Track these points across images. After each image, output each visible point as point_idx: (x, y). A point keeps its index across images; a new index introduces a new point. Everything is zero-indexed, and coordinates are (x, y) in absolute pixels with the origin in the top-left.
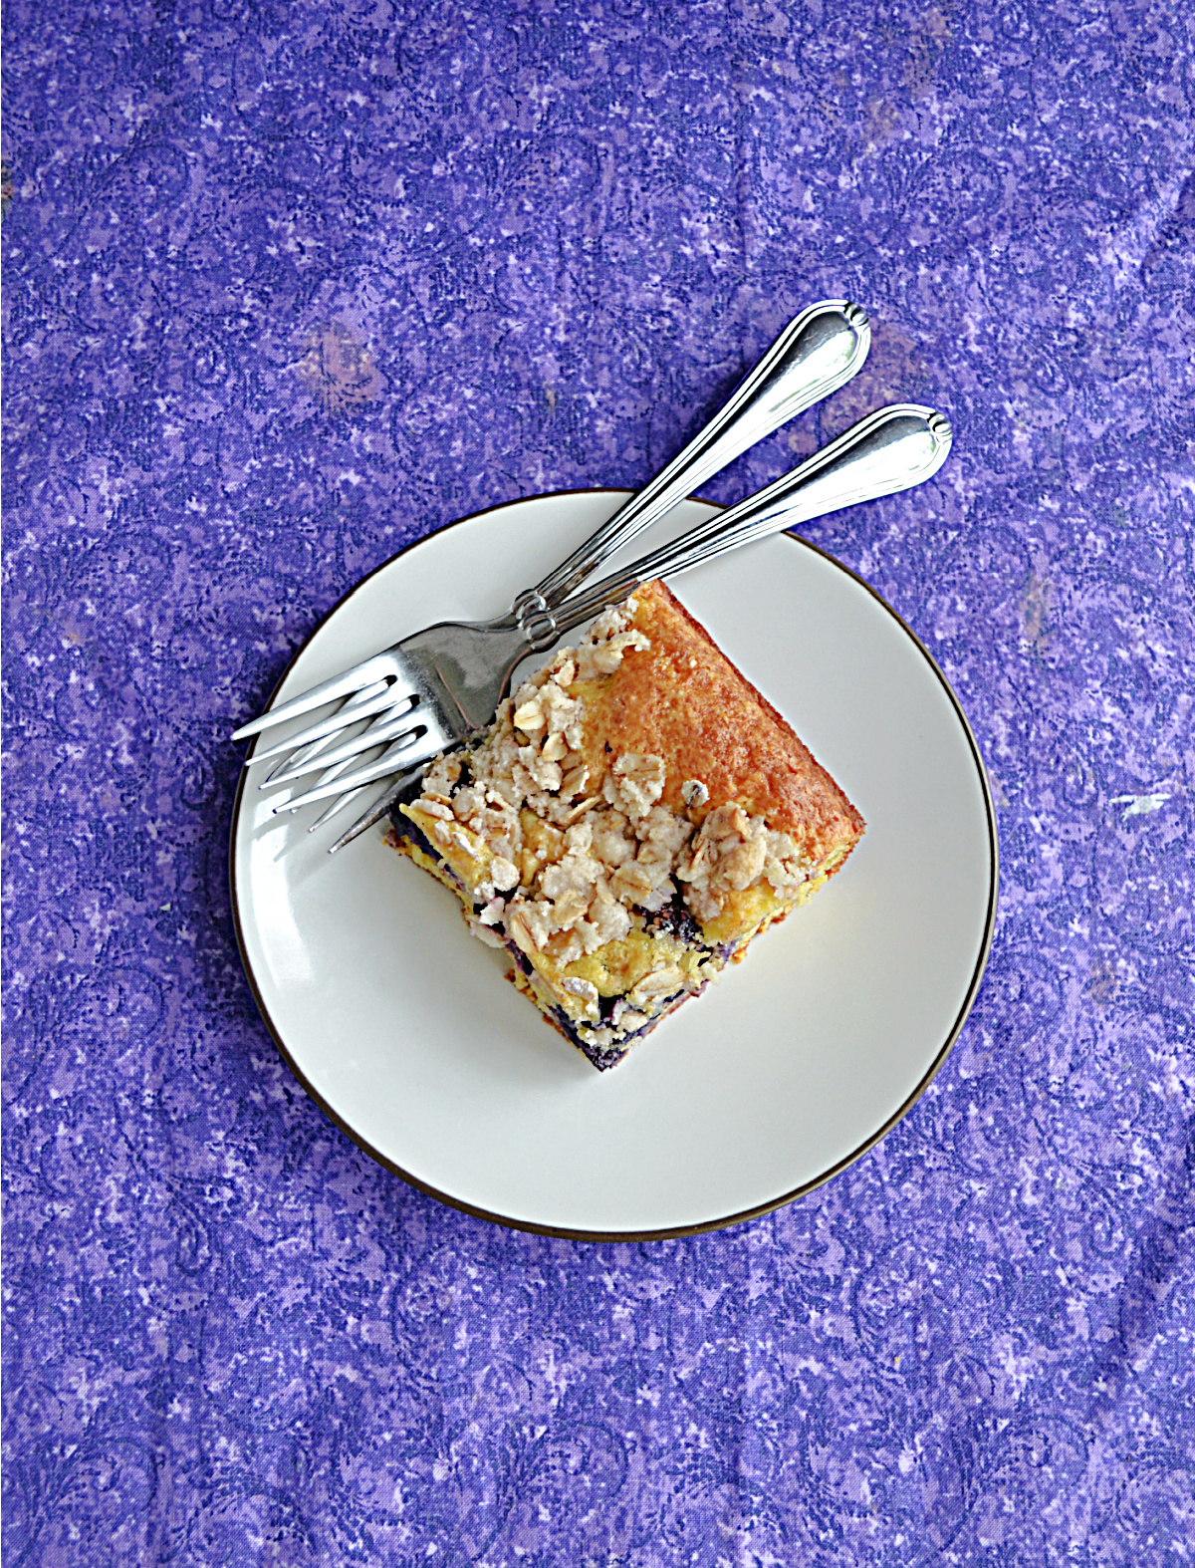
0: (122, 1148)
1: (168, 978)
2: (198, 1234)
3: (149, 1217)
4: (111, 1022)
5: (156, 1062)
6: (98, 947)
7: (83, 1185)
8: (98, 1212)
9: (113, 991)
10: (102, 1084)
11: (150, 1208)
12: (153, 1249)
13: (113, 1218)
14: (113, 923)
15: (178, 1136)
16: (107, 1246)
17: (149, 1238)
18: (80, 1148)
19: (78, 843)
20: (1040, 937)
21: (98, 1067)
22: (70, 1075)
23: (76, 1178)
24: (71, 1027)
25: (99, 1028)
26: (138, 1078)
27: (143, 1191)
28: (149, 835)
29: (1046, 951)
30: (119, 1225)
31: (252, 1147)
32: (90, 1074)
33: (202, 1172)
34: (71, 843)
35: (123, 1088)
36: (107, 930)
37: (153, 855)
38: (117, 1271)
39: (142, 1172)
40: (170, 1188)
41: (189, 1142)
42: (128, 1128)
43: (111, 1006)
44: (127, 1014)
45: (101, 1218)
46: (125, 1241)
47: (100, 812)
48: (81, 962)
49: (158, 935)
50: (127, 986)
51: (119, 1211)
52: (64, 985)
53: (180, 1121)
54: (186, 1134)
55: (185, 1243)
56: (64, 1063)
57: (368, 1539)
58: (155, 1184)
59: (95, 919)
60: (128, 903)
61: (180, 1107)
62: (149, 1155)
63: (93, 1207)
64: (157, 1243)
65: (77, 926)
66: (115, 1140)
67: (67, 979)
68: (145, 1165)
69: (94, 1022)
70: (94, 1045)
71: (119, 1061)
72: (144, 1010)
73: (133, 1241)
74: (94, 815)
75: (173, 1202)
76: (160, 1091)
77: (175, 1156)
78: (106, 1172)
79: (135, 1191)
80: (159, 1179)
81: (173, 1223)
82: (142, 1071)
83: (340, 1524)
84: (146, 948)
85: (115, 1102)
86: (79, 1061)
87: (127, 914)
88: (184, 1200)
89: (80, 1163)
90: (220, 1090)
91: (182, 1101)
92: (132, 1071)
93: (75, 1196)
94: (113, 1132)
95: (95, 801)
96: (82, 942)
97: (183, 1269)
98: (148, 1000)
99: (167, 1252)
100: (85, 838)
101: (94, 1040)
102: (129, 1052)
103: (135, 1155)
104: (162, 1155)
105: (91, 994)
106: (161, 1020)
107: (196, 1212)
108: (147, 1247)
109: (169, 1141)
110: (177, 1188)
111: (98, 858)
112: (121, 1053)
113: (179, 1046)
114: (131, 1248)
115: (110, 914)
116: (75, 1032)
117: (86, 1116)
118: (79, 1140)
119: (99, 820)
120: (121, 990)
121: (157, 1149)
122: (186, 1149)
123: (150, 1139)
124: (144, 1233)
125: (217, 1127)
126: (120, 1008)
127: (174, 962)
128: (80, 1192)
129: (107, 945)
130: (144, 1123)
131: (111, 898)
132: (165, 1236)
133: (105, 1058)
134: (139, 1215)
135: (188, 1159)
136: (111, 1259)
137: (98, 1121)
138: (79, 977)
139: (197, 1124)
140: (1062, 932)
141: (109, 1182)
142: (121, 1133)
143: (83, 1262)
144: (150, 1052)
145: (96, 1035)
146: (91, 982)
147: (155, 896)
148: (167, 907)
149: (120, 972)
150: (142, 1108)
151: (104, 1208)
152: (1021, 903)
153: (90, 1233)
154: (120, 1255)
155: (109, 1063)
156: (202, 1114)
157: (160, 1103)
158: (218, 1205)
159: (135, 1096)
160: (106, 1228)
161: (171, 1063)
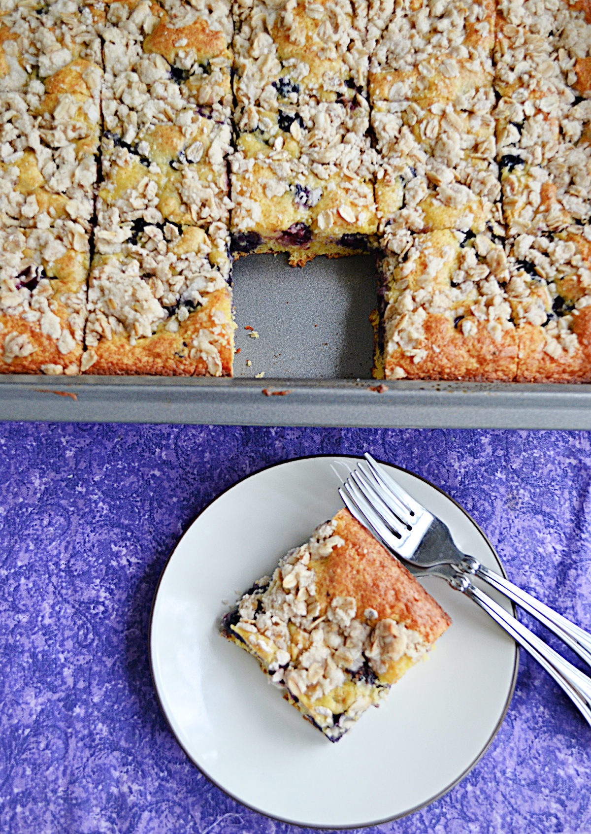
0: (51, 589)
1: (72, 509)
2: (87, 629)
3: (63, 621)
4: (45, 530)
5: (66, 548)
6: (39, 495)
7: (33, 606)
8: (40, 619)
9: (46, 515)
10: (41, 559)
11: (64, 617)
12: (66, 636)
13: (47, 621)
14: (45, 484)
15: (78, 582)
16: (44, 635)
17: (64, 630)
18: (31, 589)
19: (29, 447)
20: (482, 480)
21: (40, 551)
22: (27, 555)
23: (30, 603)
24: (27, 532)
25: (39, 533)
26: (58, 556)
27: (61, 609)
28: (62, 443)
29: (484, 487)
30: (50, 625)
31: (113, 587)
32: (36, 554)
33: (89, 599)
34: (25, 448)
35: (51, 560)
36: (43, 487)
37: (64, 452)
38: (49, 646)
39: (60, 599)
40: (73, 607)
41: (83, 585)
42: (54, 579)
43: (45, 523)
44: (53, 526)
45: (42, 621)
46: (53, 632)
47: (39, 433)
48: (31, 502)
49: (67, 489)
50: (52, 513)
51: (50, 618)
52: (23, 513)
53: (79, 575)
54: (82, 581)
55: (81, 633)
56: (24, 549)
57: (169, 772)
58: (66, 605)
59: (37, 483)
60: (53, 474)
61: (79, 569)
62: (64, 591)
63: (37, 616)
64: (68, 633)
65: (29, 486)
66: (48, 585)
67: (24, 510)
68: (62, 596)
69: (37, 530)
70: (38, 541)
71: (49, 548)
72: (60, 524)
73: (56, 632)
74: (36, 435)
75: (75, 613)
76: (69, 562)
77: (76, 592)
78: (43, 600)
79: (57, 608)
80: (68, 602)
81: (75, 624)
82: (60, 552)
83: (156, 763)
84: (61, 495)
85: (47, 567)
86: (31, 548)
87: (52, 480)
88: (80, 612)
89: (31, 596)
90: (97, 560)
91: (79, 566)
92: (55, 552)
93: (29, 611)
94: (47, 581)
95: (37, 428)
96: (31, 493)
97: (80, 644)
98: (62, 520)
99: (73, 637)
100: (32, 445)
101: (37, 539)
102: (54, 544)
103: (57, 591)
104: (70, 592)
105: (36, 517)
106: (69, 528)
107: (86, 617)
108: (63, 634)
109: (73, 585)
110: (77, 606)
111: (38, 454)
112: (50, 544)
113: (78, 540)
114: (56, 636)
115: (44, 480)
116: (29, 535)
117: (34, 574)
118: (31, 585)
119: (38, 437)
120: (50, 515)
121: (67, 589)
122: (81, 588)
123: (64, 584)
124: (61, 628)
125: (96, 578)
126: (49, 524)
127: (74, 501)
128: (32, 609)
129: (43, 494)
130: (61, 577)
131: (44, 472)
132: (71, 630)
133: (43, 546)
134: (59, 619)
135: (82, 593)
136: (46, 641)
137: (39, 576)
138: (30, 509)
139: (87, 577)
140: (492, 477)
141: (45, 605)
142: (50, 582)
143: (33, 642)
144: (64, 544)
145: (39, 536)
146: (36, 511)
147: (64, 471)
148: (71, 476)
149: (49, 507)
150: (60, 570)
151: (43, 617)
152: (472, 464)
153: (36, 629)
154: (50, 639)
155: (45, 549)
156: (89, 571)
157: (69, 567)
158: (97, 614)
159: (57, 564)
160: (43, 627)
161: (74, 548)
